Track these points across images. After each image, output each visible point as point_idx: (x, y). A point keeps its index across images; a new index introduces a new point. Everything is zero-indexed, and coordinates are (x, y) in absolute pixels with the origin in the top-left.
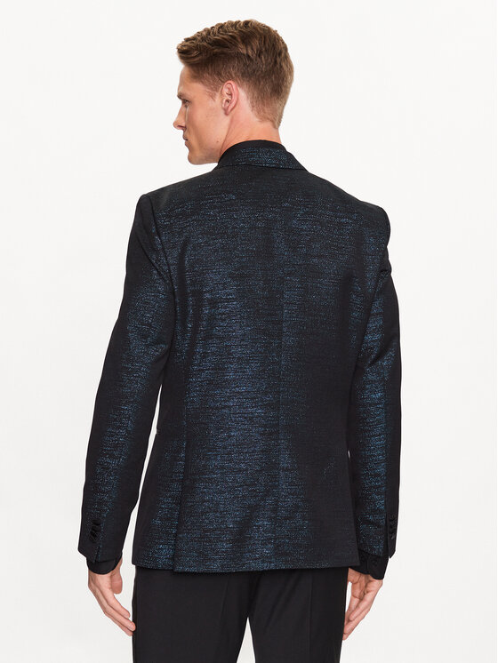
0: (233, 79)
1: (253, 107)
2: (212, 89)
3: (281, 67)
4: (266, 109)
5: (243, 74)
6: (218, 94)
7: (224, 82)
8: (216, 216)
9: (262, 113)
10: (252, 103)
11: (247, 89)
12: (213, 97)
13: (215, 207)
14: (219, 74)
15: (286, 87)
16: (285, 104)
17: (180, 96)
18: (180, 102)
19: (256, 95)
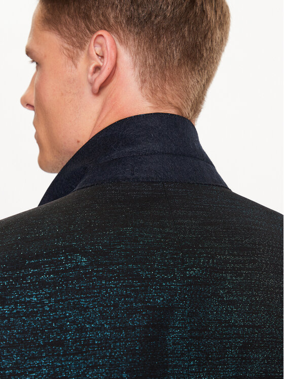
0: (108, 27)
1: (143, 82)
2: (73, 44)
3: (203, 11)
4: (167, 87)
5: (129, 20)
6: (83, 55)
7: (93, 32)
8: (43, 305)
9: (160, 95)
10: (142, 74)
11: (133, 49)
12: (73, 58)
13: (43, 284)
14: (87, 17)
15: (211, 50)
16: (209, 80)
17: (29, 53)
18: (34, 64)
19: (150, 61)
